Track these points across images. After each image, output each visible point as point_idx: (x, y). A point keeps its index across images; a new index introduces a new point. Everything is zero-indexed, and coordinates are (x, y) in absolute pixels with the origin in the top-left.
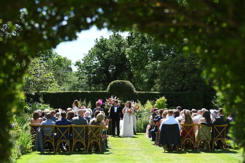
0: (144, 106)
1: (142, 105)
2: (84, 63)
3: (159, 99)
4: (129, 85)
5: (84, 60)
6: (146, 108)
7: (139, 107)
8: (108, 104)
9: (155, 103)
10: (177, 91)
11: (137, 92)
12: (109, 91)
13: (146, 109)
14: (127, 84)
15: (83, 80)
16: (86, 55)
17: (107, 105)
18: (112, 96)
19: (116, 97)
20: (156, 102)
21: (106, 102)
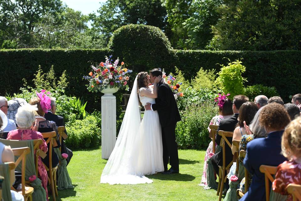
0: (190, 82)
1: (186, 80)
2: (100, 16)
3: (227, 67)
4: (158, 35)
5: (100, 11)
6: (194, 86)
7: (178, 86)
8: (97, 78)
9: (218, 76)
10: (263, 48)
11: (175, 50)
12: (112, 48)
13: (195, 89)
14: (152, 33)
15: (99, 40)
16: (103, 5)
17: (95, 82)
18: (107, 58)
19: (117, 61)
20: (221, 73)
21: (90, 74)
